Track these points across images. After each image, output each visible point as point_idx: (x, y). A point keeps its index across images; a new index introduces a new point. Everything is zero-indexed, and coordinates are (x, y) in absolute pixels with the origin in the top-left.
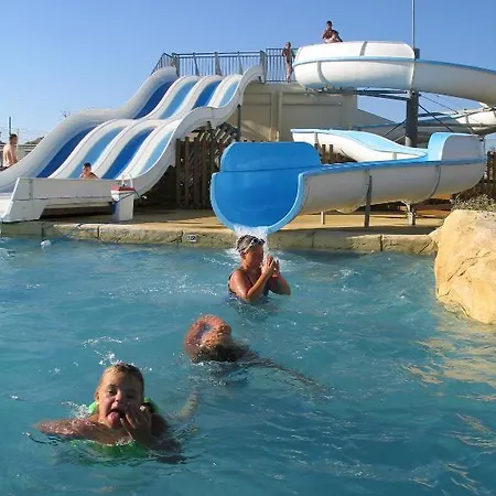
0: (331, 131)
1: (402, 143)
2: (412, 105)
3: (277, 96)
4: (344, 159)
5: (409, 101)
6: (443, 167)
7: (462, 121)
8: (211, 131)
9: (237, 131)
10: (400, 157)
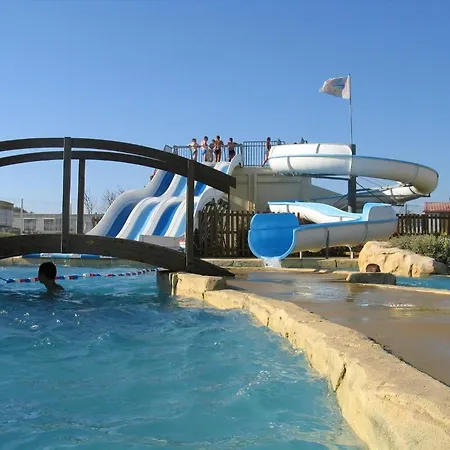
0: (297, 203)
1: (346, 210)
2: (352, 183)
3: (253, 176)
4: (308, 222)
5: (350, 181)
6: (369, 226)
7: (388, 193)
8: (214, 205)
9: (228, 204)
10: (344, 220)
